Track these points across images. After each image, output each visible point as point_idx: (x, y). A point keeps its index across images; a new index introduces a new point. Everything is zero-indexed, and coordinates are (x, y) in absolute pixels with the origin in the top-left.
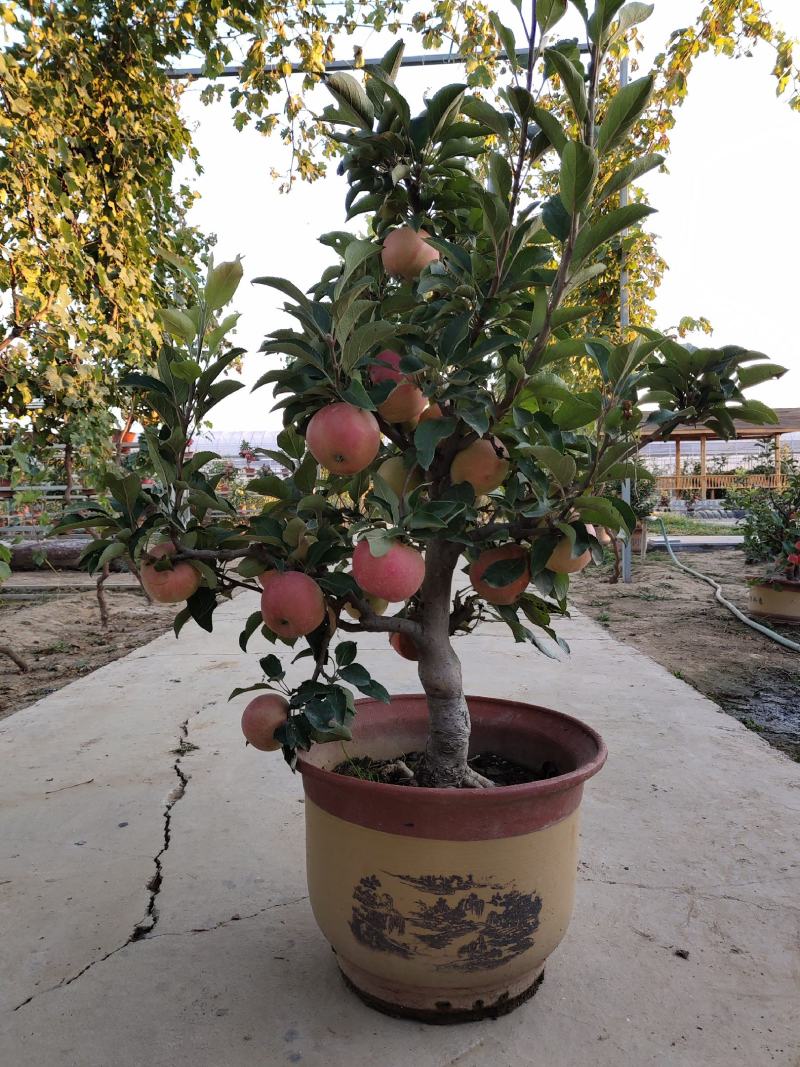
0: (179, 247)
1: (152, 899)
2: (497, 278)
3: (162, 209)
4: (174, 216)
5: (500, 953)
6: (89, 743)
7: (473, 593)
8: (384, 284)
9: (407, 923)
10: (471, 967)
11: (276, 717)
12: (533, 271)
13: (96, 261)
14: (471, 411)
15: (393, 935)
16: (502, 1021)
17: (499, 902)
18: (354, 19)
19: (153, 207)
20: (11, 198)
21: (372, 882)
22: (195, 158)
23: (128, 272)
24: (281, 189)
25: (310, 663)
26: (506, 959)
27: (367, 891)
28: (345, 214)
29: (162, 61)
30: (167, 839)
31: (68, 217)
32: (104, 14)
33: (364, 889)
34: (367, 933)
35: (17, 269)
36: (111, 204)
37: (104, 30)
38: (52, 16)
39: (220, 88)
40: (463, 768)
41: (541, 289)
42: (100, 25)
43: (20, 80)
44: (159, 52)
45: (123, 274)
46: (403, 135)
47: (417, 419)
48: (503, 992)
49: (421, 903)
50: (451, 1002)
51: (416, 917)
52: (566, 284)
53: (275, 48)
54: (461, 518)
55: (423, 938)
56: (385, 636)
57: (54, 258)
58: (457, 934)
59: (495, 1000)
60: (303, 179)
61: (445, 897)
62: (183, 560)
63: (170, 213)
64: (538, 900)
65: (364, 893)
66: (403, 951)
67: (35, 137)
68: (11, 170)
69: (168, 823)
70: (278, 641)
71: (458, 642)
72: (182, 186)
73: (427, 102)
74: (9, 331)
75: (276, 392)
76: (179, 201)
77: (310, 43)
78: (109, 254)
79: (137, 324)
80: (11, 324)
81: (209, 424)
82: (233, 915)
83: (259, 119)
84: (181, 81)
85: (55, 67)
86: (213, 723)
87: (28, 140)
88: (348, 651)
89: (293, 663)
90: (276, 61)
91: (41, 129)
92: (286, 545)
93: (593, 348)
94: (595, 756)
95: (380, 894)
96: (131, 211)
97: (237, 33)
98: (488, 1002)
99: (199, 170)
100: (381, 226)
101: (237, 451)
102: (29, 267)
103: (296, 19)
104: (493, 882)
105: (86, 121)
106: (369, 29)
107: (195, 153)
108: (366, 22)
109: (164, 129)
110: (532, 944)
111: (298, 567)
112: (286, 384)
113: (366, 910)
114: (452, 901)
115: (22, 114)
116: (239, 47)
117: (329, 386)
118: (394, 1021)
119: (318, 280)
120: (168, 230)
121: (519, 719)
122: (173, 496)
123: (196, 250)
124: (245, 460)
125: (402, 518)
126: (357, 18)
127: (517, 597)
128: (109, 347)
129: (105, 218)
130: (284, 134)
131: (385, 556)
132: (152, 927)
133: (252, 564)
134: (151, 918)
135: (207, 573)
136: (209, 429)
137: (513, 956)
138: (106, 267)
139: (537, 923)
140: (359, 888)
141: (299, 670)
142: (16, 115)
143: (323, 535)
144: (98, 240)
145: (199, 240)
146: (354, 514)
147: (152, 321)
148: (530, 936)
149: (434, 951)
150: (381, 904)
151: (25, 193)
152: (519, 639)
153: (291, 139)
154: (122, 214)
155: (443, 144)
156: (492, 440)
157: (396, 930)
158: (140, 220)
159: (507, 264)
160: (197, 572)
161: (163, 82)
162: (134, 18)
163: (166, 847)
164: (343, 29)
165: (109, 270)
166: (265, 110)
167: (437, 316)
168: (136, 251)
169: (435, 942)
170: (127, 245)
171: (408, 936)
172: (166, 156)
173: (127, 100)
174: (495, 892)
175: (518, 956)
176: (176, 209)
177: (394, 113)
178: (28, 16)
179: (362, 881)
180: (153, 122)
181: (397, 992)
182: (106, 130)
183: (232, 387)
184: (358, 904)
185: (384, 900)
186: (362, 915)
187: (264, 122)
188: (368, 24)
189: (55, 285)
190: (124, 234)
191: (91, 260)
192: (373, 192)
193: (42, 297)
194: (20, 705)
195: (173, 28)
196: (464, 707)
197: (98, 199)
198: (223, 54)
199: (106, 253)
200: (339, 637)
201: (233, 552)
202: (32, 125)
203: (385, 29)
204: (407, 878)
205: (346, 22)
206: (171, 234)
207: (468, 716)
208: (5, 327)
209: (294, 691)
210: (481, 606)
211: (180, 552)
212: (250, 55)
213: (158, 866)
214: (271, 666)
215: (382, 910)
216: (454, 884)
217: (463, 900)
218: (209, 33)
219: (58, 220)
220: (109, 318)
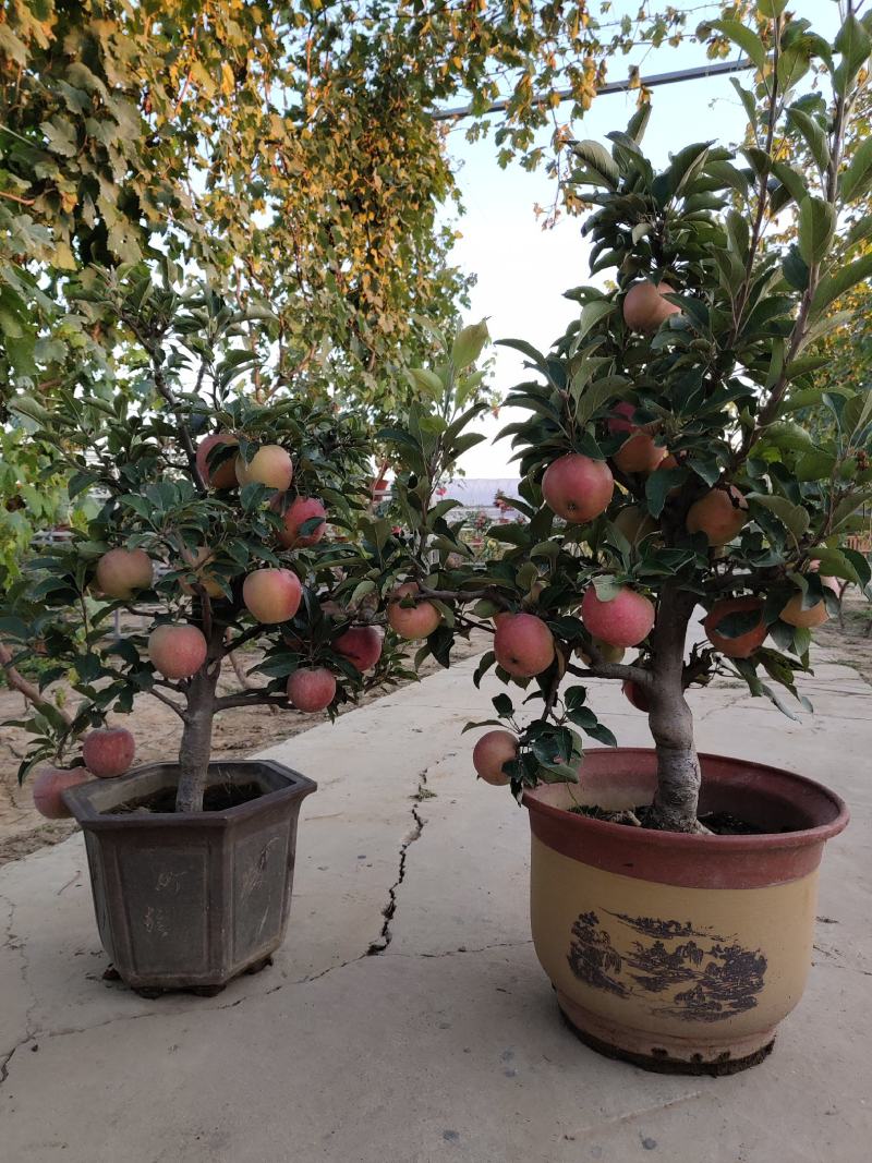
0: (439, 289)
1: (386, 923)
2: (734, 330)
3: (423, 252)
4: (434, 257)
5: (719, 1007)
6: (333, 782)
7: (709, 646)
8: (627, 336)
9: (624, 963)
10: (689, 1016)
11: (503, 752)
12: (772, 323)
13: (357, 308)
14: (704, 461)
15: (610, 973)
16: (721, 1080)
17: (719, 954)
18: (631, 37)
19: (414, 250)
20: (283, 254)
21: (591, 919)
22: (458, 199)
23: (387, 319)
24: (545, 225)
25: (540, 704)
26: (726, 1015)
27: (586, 927)
28: (589, 271)
29: (429, 105)
30: (402, 874)
31: (333, 268)
32: (376, 66)
33: (582, 925)
34: (583, 968)
35: (285, 322)
36: (374, 252)
37: (375, 82)
38: (327, 75)
39: (486, 125)
40: (691, 821)
41: (780, 339)
42: (372, 77)
43: (296, 141)
44: (426, 96)
45: (381, 321)
46: (646, 193)
47: (655, 468)
48: (725, 1050)
49: (638, 944)
50: (667, 1049)
51: (632, 957)
52: (804, 335)
53: (544, 80)
54: (690, 566)
55: (639, 979)
56: (618, 684)
57: (319, 308)
58: (676, 979)
59: (714, 1057)
60: (569, 213)
61: (662, 941)
62: (425, 599)
63: (430, 255)
64: (763, 961)
65: (582, 929)
66: (619, 989)
67: (307, 195)
68: (284, 228)
69: (403, 860)
70: (511, 683)
71: (694, 695)
72: (443, 227)
73: (673, 159)
74: (275, 381)
75: (516, 442)
76: (440, 243)
77: (581, 70)
78: (370, 301)
79: (394, 370)
80: (276, 375)
81: (462, 472)
82: (460, 946)
83: (524, 155)
84: (447, 121)
85: (327, 127)
86: (452, 773)
87: (301, 199)
88: (577, 695)
89: (524, 703)
90: (544, 92)
91: (313, 187)
92: (519, 588)
93: (832, 398)
94: (834, 818)
95: (598, 931)
96: (392, 257)
97: (505, 67)
98: (708, 1058)
99: (461, 210)
100: (625, 280)
101: (491, 501)
102: (295, 319)
103: (567, 45)
104: (713, 933)
105: (354, 173)
106: (647, 46)
107: (457, 194)
108: (644, 38)
109: (428, 173)
110: (755, 1005)
111: (530, 610)
112: (525, 437)
113: (584, 946)
114: (670, 946)
115: (297, 175)
116: (506, 81)
117: (565, 437)
118: (609, 1061)
119: (563, 334)
120: (427, 273)
121: (759, 782)
122: (418, 541)
123: (456, 291)
124: (499, 509)
125: (632, 566)
126: (635, 35)
127: (753, 650)
128: (366, 395)
129: (368, 266)
130: (549, 168)
131: (612, 601)
132: (385, 947)
133: (488, 606)
134: (384, 939)
135: (447, 614)
136: (461, 477)
137: (733, 1013)
138: (366, 313)
139: (761, 984)
140: (577, 924)
141: (529, 710)
142: (291, 176)
143: (554, 580)
144: (360, 285)
145: (458, 280)
146: (593, 562)
147: (408, 367)
148: (754, 995)
149: (650, 995)
150: (599, 941)
151: (296, 249)
152: (755, 693)
153: (556, 173)
154: (384, 260)
155: (687, 199)
156: (729, 491)
157: (612, 968)
158: (400, 265)
159: (745, 315)
160: (438, 612)
161: (429, 126)
162: (405, 67)
163: (401, 881)
164: (619, 50)
165: (370, 317)
166: (530, 145)
167: (673, 368)
168: (395, 296)
169: (653, 985)
170: (387, 291)
171: (625, 975)
172: (429, 199)
173: (394, 148)
174: (715, 943)
175: (739, 1014)
176: (437, 250)
177: (637, 175)
178: (305, 76)
179: (581, 917)
180: (418, 167)
181: (613, 1032)
182: (372, 180)
183: (475, 439)
184: (576, 939)
185: (602, 936)
186: (579, 950)
187: (529, 157)
188: (647, 41)
189: (319, 335)
190: (384, 280)
191: (352, 308)
192: (615, 249)
193: (306, 348)
194: (269, 743)
195: (441, 74)
196: (694, 760)
197: (361, 247)
198: (489, 92)
199: (366, 301)
200: (568, 681)
201: (470, 594)
202: (305, 183)
203: (665, 44)
204: (625, 917)
205: (622, 41)
206: (431, 276)
207: (699, 768)
208: (271, 377)
209: (523, 729)
210: (718, 660)
211: (423, 592)
212: (518, 89)
213: (392, 896)
214: (503, 704)
215: (600, 947)
216: (672, 929)
217: (681, 947)
218: (478, 72)
219: (323, 271)
220: (366, 364)
